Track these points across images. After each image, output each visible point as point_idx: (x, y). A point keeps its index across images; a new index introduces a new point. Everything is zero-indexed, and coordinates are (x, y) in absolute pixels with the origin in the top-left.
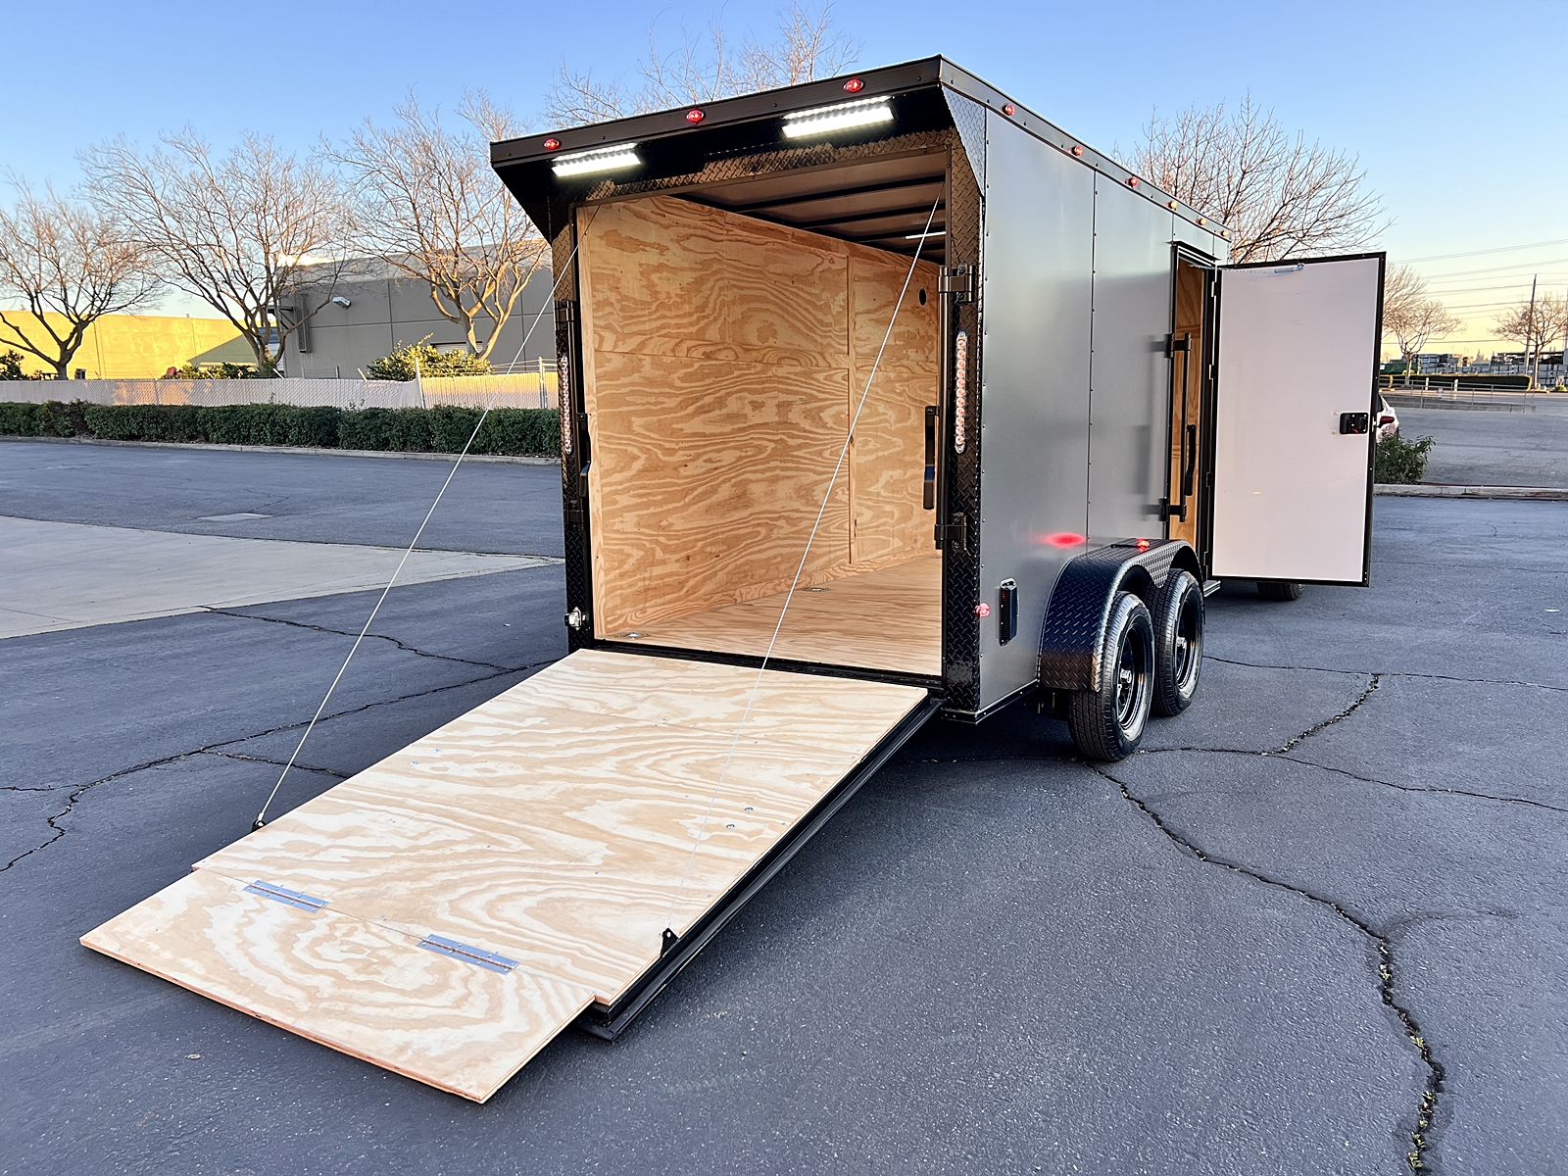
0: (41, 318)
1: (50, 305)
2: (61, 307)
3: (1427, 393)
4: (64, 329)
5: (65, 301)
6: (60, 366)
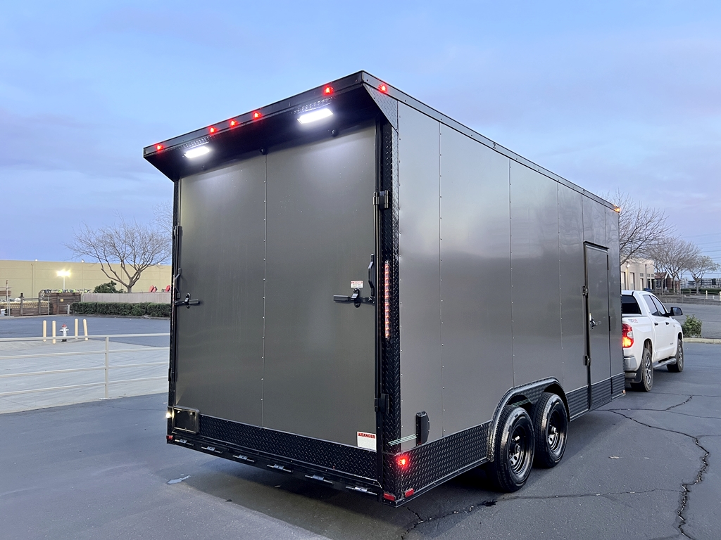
0: (124, 268)
1: (129, 264)
2: (133, 264)
3: (707, 297)
4: (132, 272)
5: (134, 262)
6: (129, 287)
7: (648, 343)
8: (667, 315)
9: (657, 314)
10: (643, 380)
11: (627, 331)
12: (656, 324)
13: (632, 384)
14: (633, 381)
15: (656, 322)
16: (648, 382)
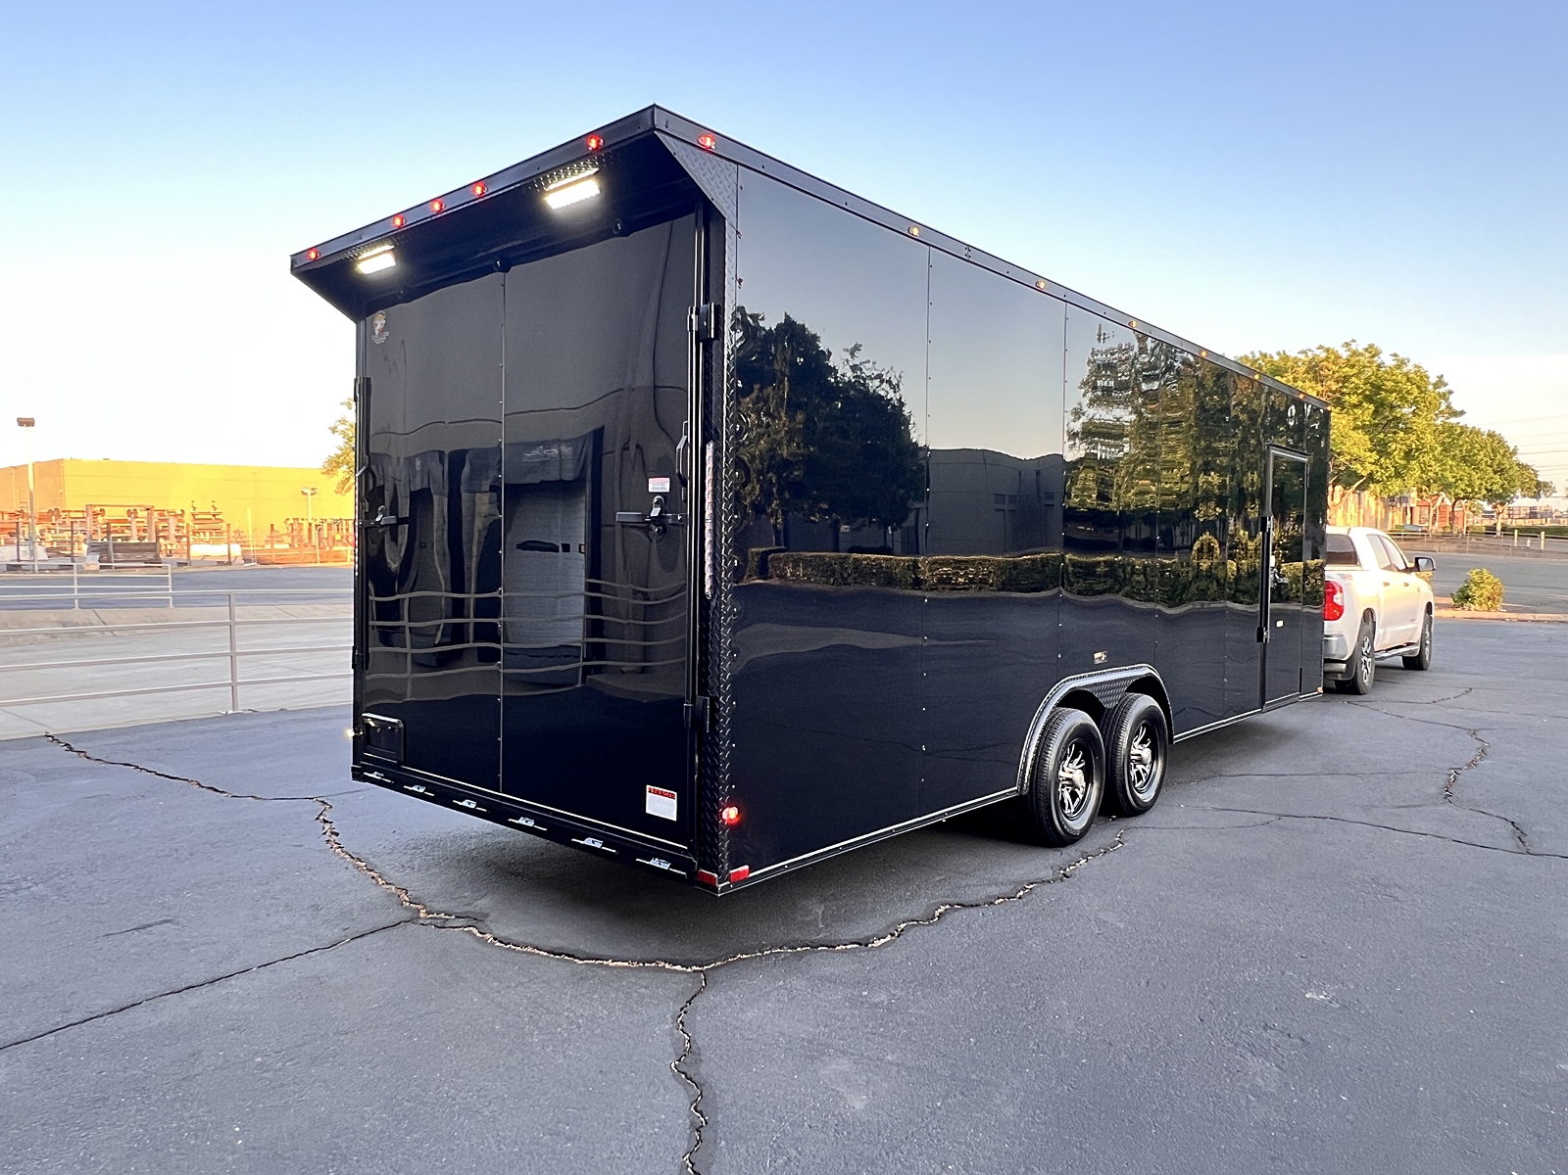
7: (1369, 615)
8: (1407, 570)
9: (1391, 568)
10: (1356, 673)
11: (1334, 593)
12: (1387, 584)
13: (1337, 682)
14: (1340, 677)
15: (1386, 581)
16: (1366, 678)
